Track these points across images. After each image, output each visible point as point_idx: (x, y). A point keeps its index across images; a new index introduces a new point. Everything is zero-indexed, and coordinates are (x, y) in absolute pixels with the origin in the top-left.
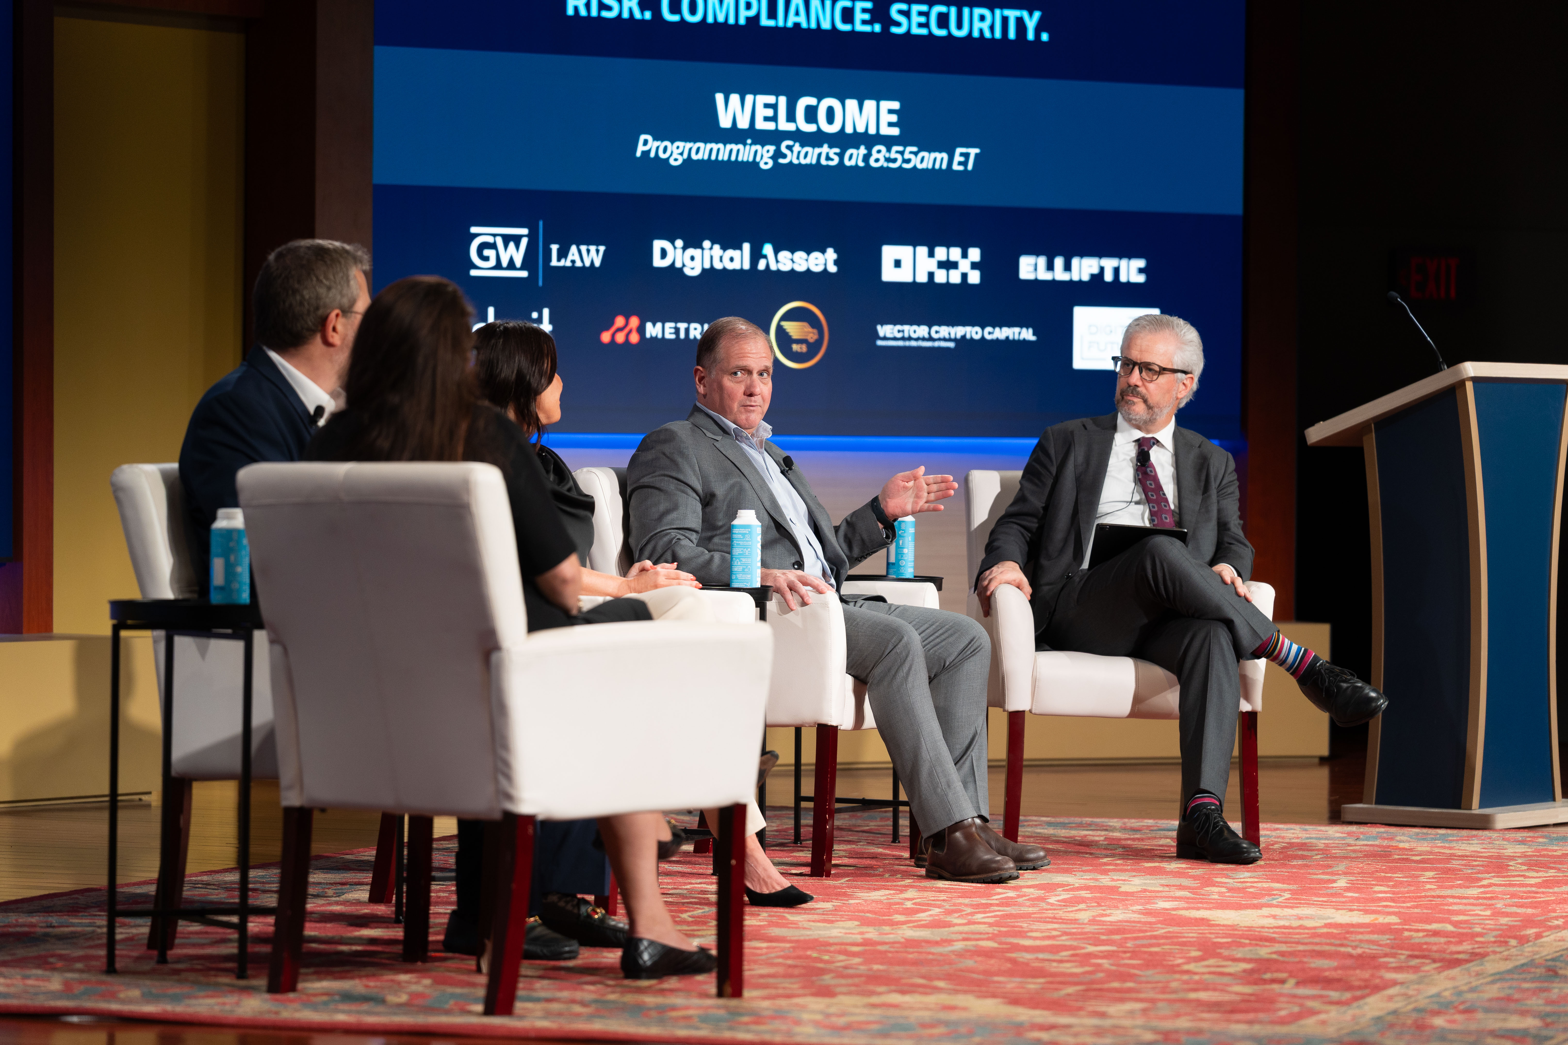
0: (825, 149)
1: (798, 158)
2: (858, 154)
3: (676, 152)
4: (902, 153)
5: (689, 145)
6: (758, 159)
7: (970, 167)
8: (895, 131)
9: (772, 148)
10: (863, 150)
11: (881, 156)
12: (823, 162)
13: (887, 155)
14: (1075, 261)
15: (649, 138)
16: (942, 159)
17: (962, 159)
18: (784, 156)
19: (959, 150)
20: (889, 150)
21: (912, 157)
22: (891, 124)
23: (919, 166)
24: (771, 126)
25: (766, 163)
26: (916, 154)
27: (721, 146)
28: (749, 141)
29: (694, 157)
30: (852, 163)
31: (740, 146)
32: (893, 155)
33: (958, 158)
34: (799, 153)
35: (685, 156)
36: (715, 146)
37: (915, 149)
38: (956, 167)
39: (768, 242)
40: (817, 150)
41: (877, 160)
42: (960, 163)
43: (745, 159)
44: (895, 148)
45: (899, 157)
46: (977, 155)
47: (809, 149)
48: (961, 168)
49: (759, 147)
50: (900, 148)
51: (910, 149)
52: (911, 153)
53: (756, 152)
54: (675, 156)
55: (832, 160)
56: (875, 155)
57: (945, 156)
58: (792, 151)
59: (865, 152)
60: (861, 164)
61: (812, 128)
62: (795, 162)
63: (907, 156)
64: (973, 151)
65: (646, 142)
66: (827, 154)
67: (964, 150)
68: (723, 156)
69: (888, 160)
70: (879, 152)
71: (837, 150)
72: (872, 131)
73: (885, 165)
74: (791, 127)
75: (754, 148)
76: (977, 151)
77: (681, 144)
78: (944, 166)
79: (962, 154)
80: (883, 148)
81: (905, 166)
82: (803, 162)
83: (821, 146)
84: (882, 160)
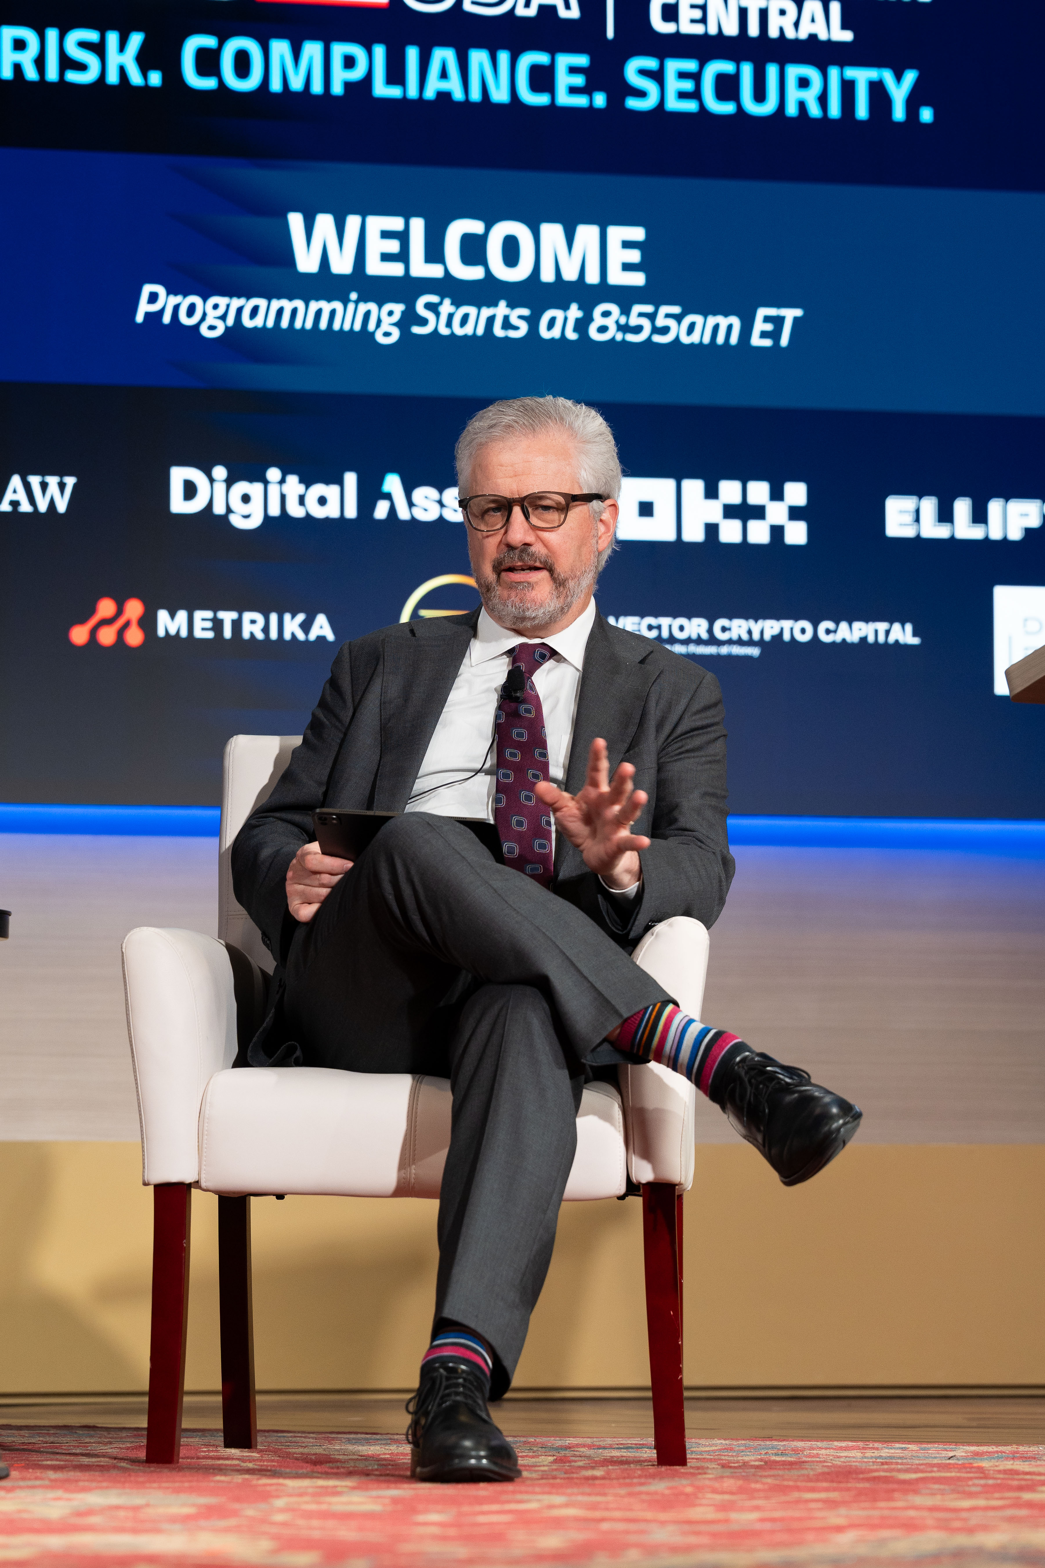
0: (501, 309)
1: (449, 324)
2: (566, 319)
3: (212, 314)
4: (652, 317)
5: (236, 303)
6: (371, 327)
7: (784, 341)
8: (638, 279)
9: (398, 308)
10: (574, 312)
11: (610, 322)
12: (498, 332)
13: (623, 320)
14: (995, 507)
15: (160, 290)
16: (730, 328)
17: (769, 327)
18: (424, 322)
19: (762, 312)
20: (626, 311)
21: (672, 323)
22: (627, 267)
23: (685, 340)
24: (396, 269)
25: (387, 334)
26: (679, 318)
27: (299, 304)
28: (354, 296)
29: (247, 323)
30: (556, 333)
31: (338, 305)
32: (634, 321)
33: (759, 326)
34: (451, 316)
35: (230, 321)
36: (288, 305)
37: (676, 310)
38: (756, 341)
39: (393, 471)
40: (486, 312)
41: (603, 329)
42: (764, 335)
43: (347, 327)
44: (637, 309)
45: (646, 323)
46: (796, 320)
47: (472, 310)
48: (767, 343)
49: (372, 306)
50: (649, 309)
51: (664, 309)
52: (668, 316)
53: (367, 315)
54: (210, 321)
55: (516, 328)
56: (598, 320)
57: (735, 321)
58: (438, 314)
59: (580, 314)
60: (572, 335)
61: (476, 273)
62: (444, 331)
63: (660, 322)
64: (790, 314)
65: (153, 298)
66: (506, 318)
67: (772, 312)
68: (305, 321)
69: (624, 328)
70: (606, 314)
71: (526, 312)
72: (593, 277)
73: (619, 337)
74: (435, 271)
75: (363, 308)
76: (798, 312)
77: (222, 301)
78: (734, 340)
79: (767, 319)
80: (614, 309)
81: (658, 339)
82: (459, 331)
83: (495, 304)
84: (613, 328)
